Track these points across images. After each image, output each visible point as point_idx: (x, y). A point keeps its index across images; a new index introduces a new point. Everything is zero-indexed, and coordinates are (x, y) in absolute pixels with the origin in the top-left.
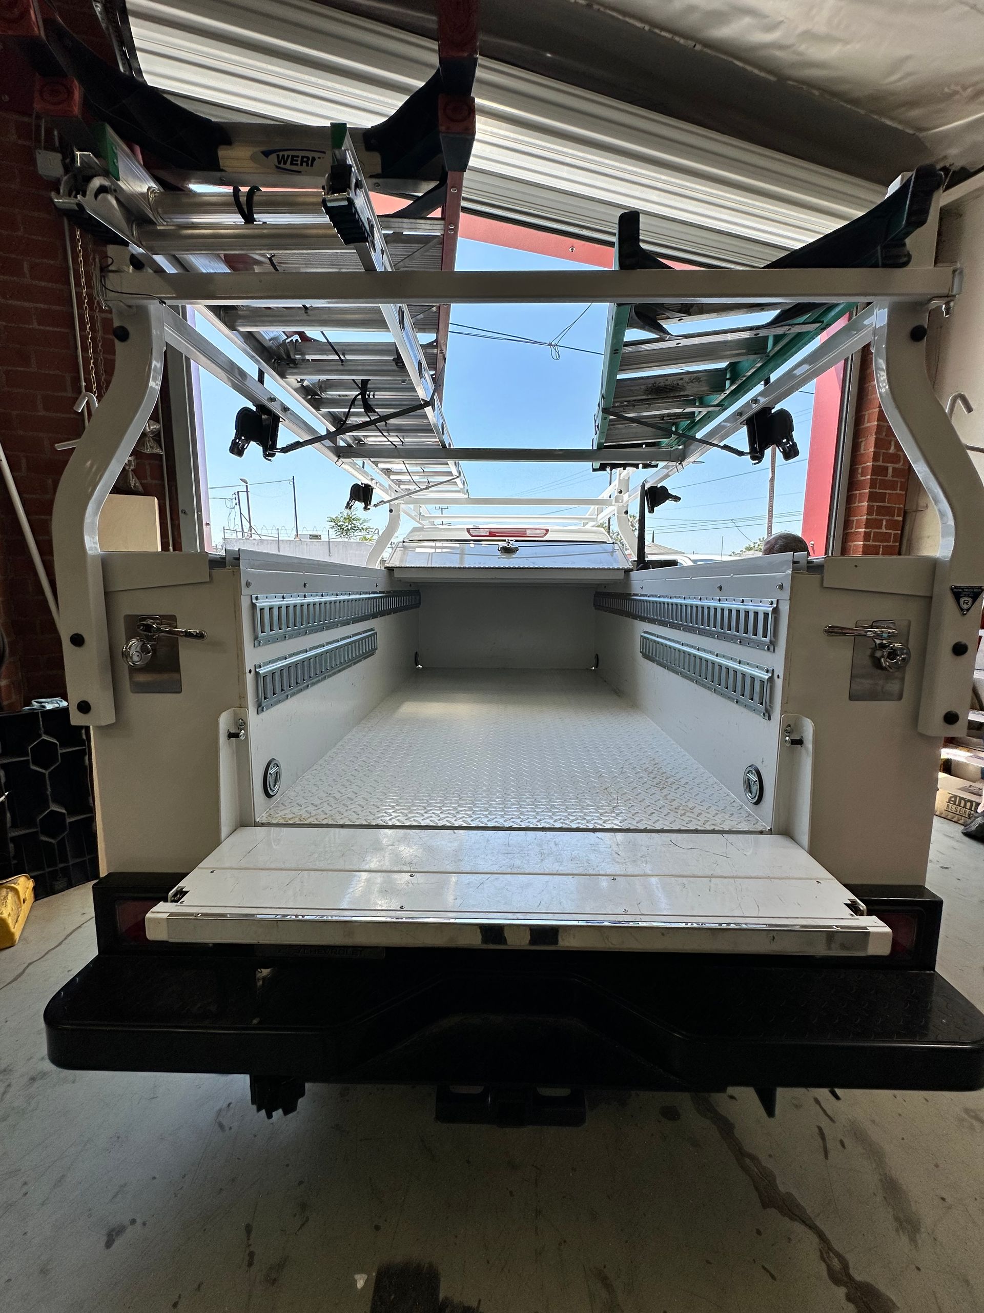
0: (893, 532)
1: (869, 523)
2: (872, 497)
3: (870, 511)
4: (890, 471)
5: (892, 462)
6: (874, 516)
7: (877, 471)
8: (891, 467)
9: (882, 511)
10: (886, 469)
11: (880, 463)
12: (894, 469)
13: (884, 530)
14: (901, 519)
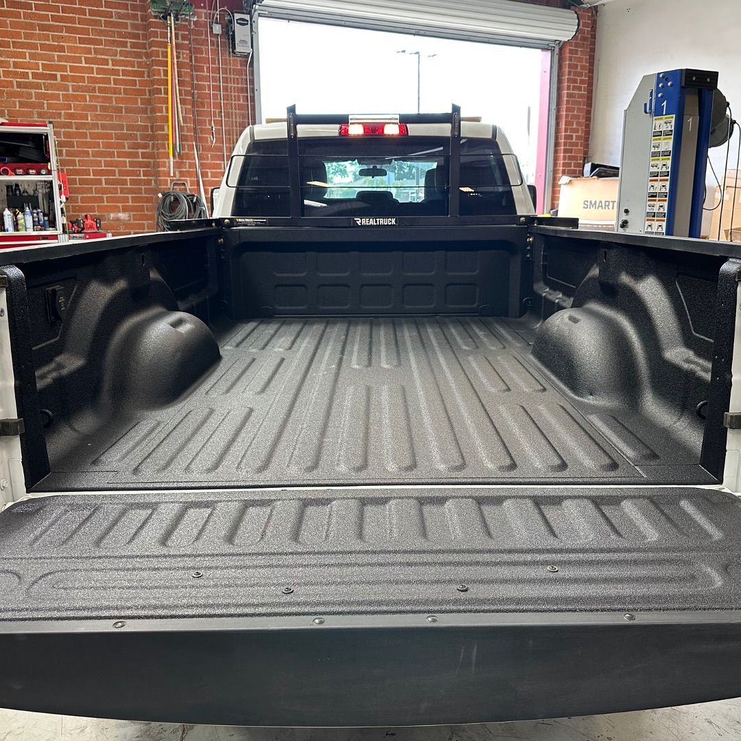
0: (578, 169)
1: (564, 165)
2: (565, 151)
3: (564, 158)
4: (574, 137)
5: (575, 133)
6: (567, 161)
7: (567, 137)
8: (574, 135)
9: (571, 158)
10: (572, 136)
11: (568, 133)
12: (576, 136)
13: (572, 168)
14: (581, 162)
